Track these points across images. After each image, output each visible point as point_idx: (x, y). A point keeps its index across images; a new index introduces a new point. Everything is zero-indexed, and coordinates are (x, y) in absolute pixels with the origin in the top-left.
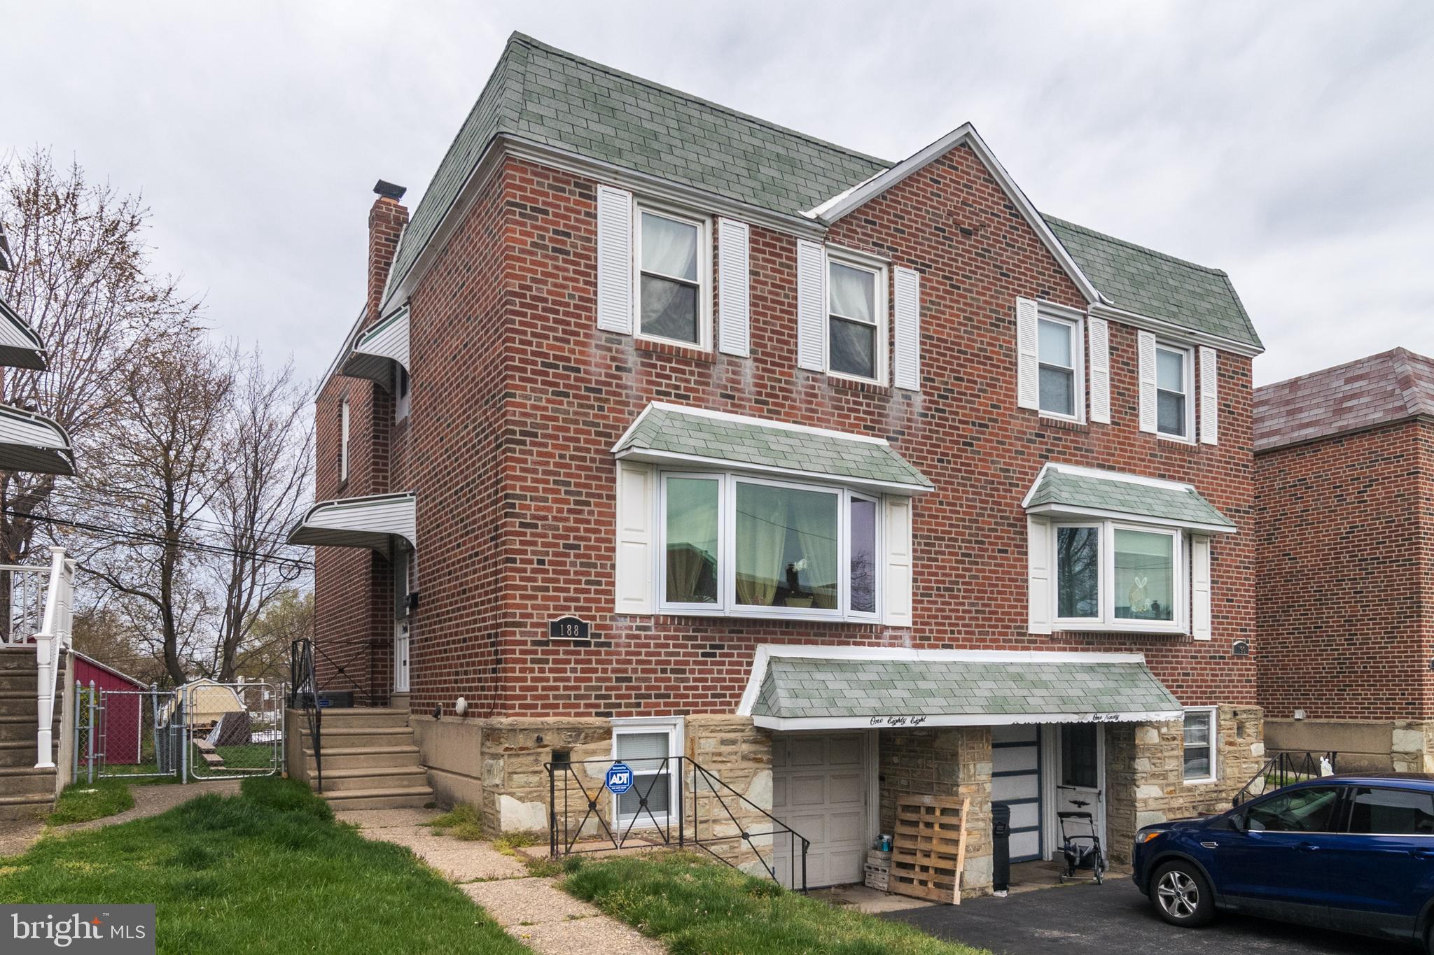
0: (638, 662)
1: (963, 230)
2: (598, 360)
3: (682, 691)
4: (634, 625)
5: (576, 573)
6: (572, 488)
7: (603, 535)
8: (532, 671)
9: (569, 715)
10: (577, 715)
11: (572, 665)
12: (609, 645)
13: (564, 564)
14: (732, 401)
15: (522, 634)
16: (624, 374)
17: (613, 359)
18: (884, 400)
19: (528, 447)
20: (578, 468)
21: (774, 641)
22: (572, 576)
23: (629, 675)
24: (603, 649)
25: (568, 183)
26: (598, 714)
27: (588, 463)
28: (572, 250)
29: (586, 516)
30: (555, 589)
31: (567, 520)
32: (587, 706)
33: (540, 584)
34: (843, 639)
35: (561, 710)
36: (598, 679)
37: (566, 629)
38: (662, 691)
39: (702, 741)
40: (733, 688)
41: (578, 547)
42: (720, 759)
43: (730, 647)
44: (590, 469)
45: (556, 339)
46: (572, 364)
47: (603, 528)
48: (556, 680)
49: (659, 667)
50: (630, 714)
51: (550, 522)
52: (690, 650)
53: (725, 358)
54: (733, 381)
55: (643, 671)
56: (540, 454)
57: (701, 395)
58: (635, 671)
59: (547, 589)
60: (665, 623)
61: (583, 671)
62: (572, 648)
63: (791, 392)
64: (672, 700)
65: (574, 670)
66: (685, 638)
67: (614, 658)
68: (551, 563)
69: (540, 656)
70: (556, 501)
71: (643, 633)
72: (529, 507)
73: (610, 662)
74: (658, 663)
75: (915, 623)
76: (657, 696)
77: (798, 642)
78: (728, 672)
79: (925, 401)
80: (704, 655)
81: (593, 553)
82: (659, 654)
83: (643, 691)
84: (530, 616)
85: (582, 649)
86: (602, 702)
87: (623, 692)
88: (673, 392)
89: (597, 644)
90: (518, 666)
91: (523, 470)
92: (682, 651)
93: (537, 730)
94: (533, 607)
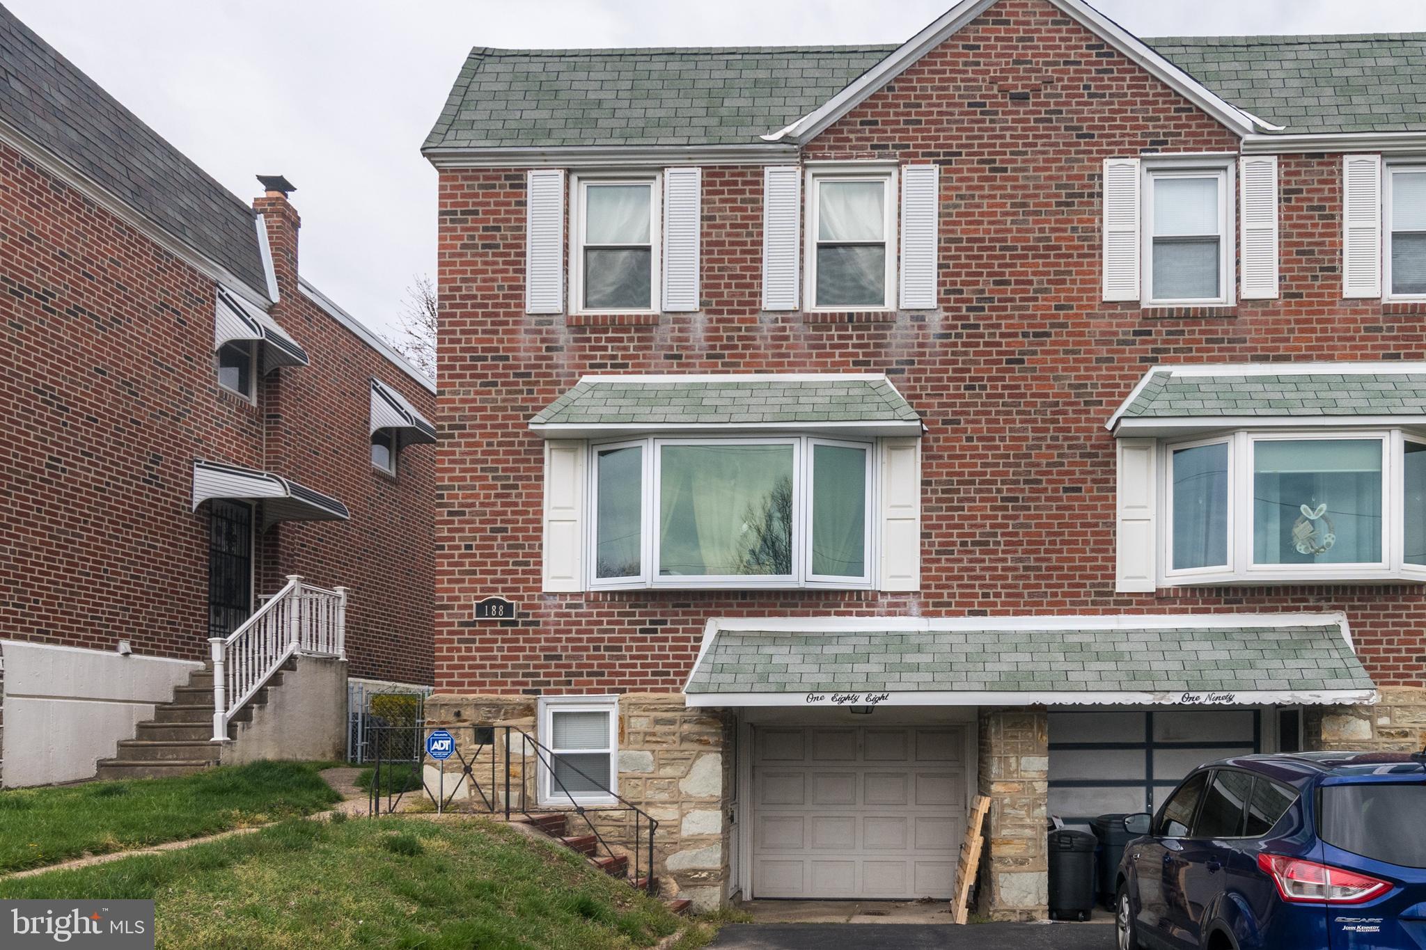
0: (568, 640)
1: (1013, 97)
2: (528, 344)
3: (618, 669)
4: (564, 603)
5: (503, 555)
6: (500, 473)
7: (531, 516)
8: (459, 650)
9: (495, 692)
10: (504, 692)
11: (499, 644)
12: (537, 624)
13: (491, 547)
14: (678, 360)
15: (449, 615)
16: (554, 354)
17: (543, 341)
18: (883, 328)
19: (457, 440)
20: (506, 453)
21: (729, 614)
22: (499, 559)
23: (559, 652)
24: (531, 628)
25: (498, 178)
26: (525, 692)
27: (516, 448)
28: (501, 243)
29: (513, 499)
30: (482, 572)
31: (494, 504)
32: (514, 683)
33: (467, 568)
34: (821, 609)
35: (488, 687)
36: (526, 658)
37: (490, 610)
38: (595, 669)
39: (633, 720)
40: (678, 665)
41: (505, 530)
42: (654, 739)
43: (673, 622)
44: (518, 453)
45: (484, 332)
46: (501, 353)
47: (531, 509)
48: (482, 658)
49: (591, 645)
50: (560, 692)
51: (477, 508)
52: (626, 626)
53: (671, 317)
54: (679, 339)
55: (574, 649)
56: (468, 445)
57: (641, 360)
58: (565, 649)
59: (474, 572)
60: (596, 599)
61: (510, 649)
62: (499, 628)
63: (753, 339)
64: (606, 678)
65: (500, 649)
66: (620, 614)
67: (543, 636)
68: (478, 547)
69: (466, 636)
70: (483, 487)
71: (573, 611)
72: (456, 497)
73: (539, 641)
74: (589, 640)
75: (922, 587)
76: (589, 674)
77: (761, 614)
78: (671, 649)
79: (947, 318)
80: (642, 631)
81: (520, 535)
82: (591, 632)
83: (574, 669)
84: (458, 599)
85: (509, 628)
86: (530, 679)
87: (553, 670)
88: (609, 362)
89: (524, 624)
90: (445, 646)
91: (451, 462)
92: (617, 627)
93: (456, 705)
94: (460, 590)
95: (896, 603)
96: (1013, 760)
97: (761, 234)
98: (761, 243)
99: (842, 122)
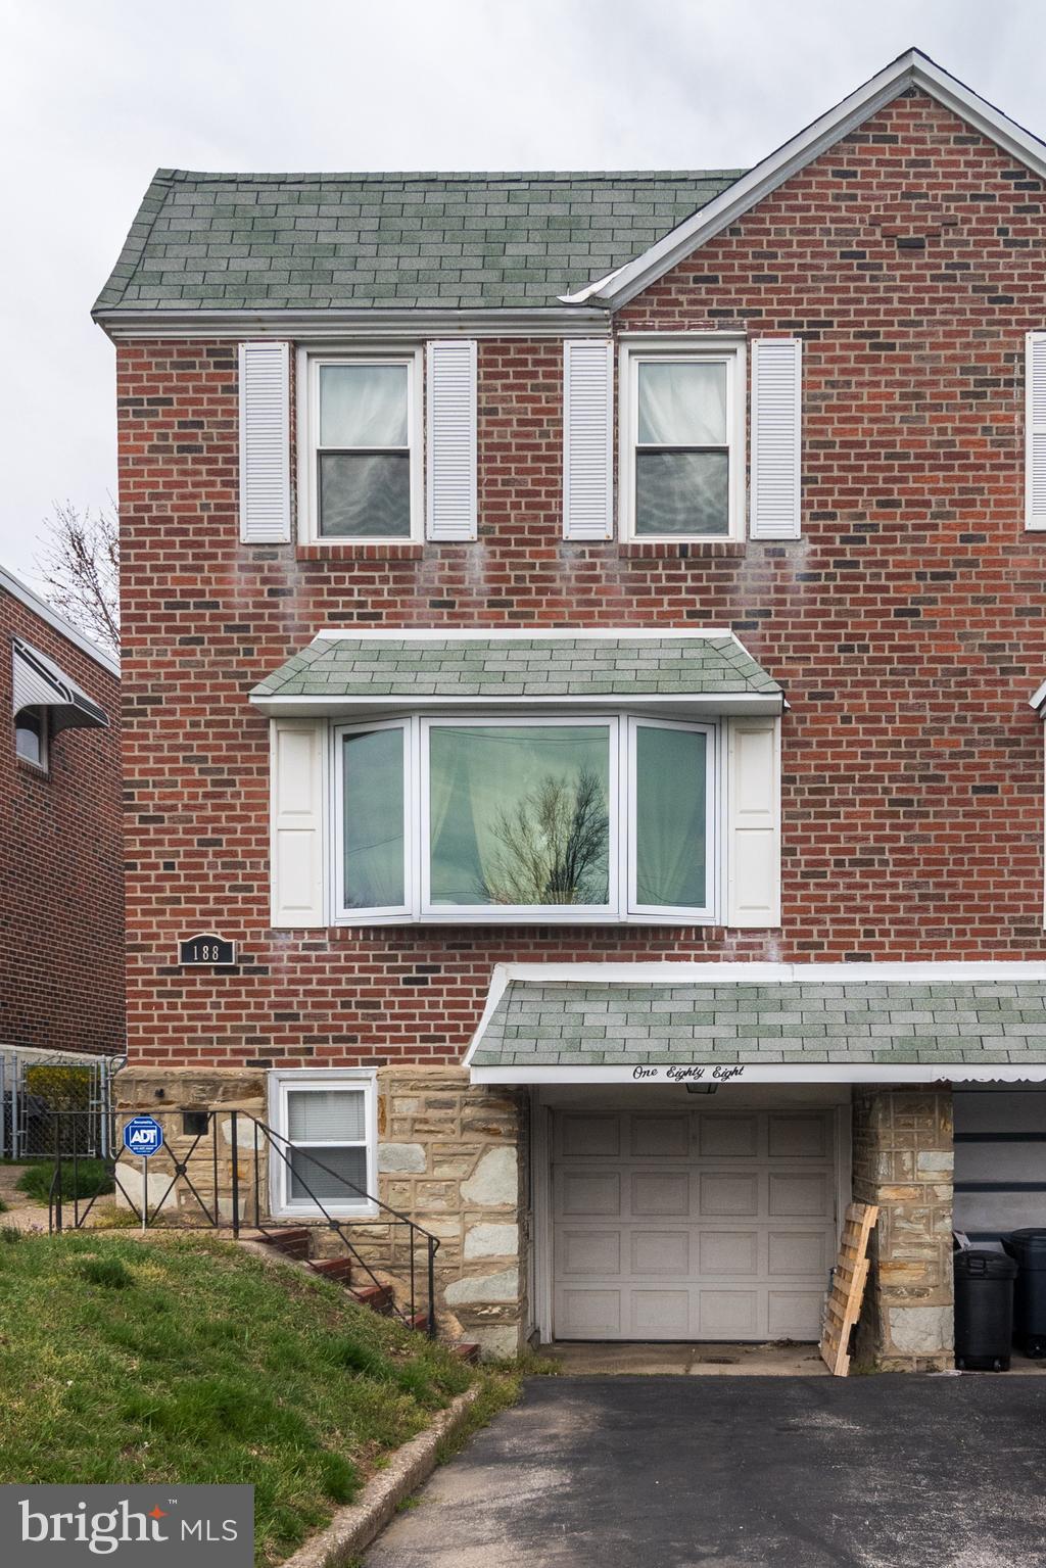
0: (307, 993)
1: (903, 244)
2: (244, 586)
3: (374, 1032)
4: (300, 942)
5: (216, 877)
6: (210, 764)
7: (253, 823)
8: (159, 1006)
9: (210, 1063)
10: (221, 1064)
11: (214, 999)
12: (264, 970)
13: (200, 866)
14: (450, 609)
15: (145, 959)
16: (281, 600)
17: (265, 581)
18: (728, 566)
19: (150, 718)
20: (217, 736)
21: (523, 959)
22: (211, 882)
23: (295, 1010)
24: (256, 977)
25: (198, 354)
26: (250, 1064)
27: (231, 729)
28: (204, 444)
29: (229, 800)
30: (189, 900)
31: (202, 807)
32: (235, 1052)
33: (168, 894)
34: (648, 951)
35: (199, 1058)
36: (250, 1017)
37: (200, 952)
38: (345, 1033)
39: (397, 1102)
40: (456, 1028)
41: (218, 842)
42: (426, 1128)
43: (449, 969)
44: (234, 736)
45: (184, 568)
46: (208, 598)
47: (253, 814)
48: (191, 1018)
49: (338, 1000)
50: (297, 1064)
51: (180, 812)
52: (385, 975)
53: (438, 549)
54: (451, 580)
55: (315, 1005)
56: (165, 725)
57: (399, 609)
58: (303, 1005)
59: (177, 901)
60: (344, 938)
61: (229, 1006)
62: (213, 976)
63: (551, 579)
64: (359, 1045)
65: (216, 1005)
66: (376, 958)
67: (272, 988)
68: (182, 866)
69: (169, 988)
70: (187, 784)
71: (313, 954)
72: (151, 796)
73: (267, 994)
74: (336, 993)
75: (784, 922)
76: (336, 1040)
77: (567, 959)
78: (447, 1005)
79: (814, 553)
80: (407, 981)
81: (239, 849)
82: (338, 982)
83: (315, 1033)
84: (156, 936)
85: (227, 977)
86: (256, 1047)
87: (287, 1033)
88: (355, 611)
89: (247, 971)
90: (140, 1001)
91: (143, 748)
92: (373, 976)
93: (157, 1082)
94: (160, 925)
95: (749, 944)
96: (907, 1157)
97: (560, 434)
98: (560, 447)
99: (668, 278)
